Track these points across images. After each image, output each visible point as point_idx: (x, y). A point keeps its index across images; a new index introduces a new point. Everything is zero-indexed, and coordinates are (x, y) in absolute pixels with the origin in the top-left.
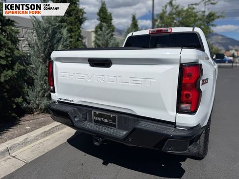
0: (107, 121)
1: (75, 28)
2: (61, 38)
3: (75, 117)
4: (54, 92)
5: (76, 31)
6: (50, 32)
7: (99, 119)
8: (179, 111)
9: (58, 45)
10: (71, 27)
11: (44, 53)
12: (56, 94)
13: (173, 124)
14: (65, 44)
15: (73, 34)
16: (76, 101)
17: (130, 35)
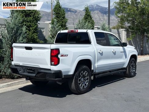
0: (31, 71)
1: (33, 24)
2: (22, 33)
3: (20, 71)
4: (13, 61)
5: (33, 26)
6: (15, 29)
7: (29, 71)
8: (51, 65)
9: (19, 37)
10: (30, 24)
11: (11, 42)
12: (14, 62)
13: (50, 70)
14: (24, 36)
15: (31, 28)
16: (21, 64)
17: (59, 32)
